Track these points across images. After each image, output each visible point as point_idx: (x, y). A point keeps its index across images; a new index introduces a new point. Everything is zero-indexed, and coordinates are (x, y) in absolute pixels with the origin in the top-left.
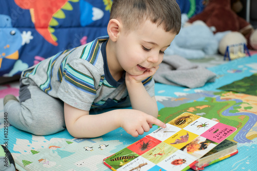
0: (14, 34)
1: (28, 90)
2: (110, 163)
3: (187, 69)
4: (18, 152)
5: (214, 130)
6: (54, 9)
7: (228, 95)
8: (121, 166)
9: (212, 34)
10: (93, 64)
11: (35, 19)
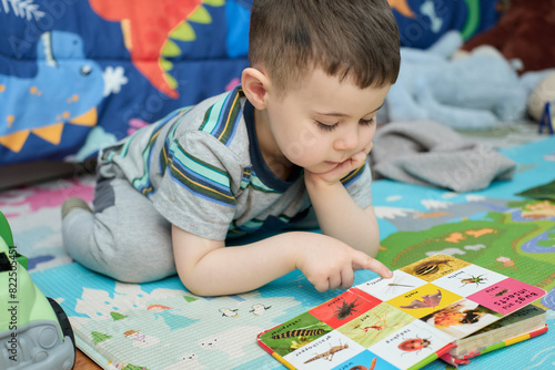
0: (88, 73)
1: (110, 189)
2: (270, 342)
3: (453, 151)
4: (86, 316)
5: (498, 291)
6: (172, 20)
7: (539, 209)
8: (294, 350)
9: (514, 76)
10: (225, 143)
11: (133, 42)
